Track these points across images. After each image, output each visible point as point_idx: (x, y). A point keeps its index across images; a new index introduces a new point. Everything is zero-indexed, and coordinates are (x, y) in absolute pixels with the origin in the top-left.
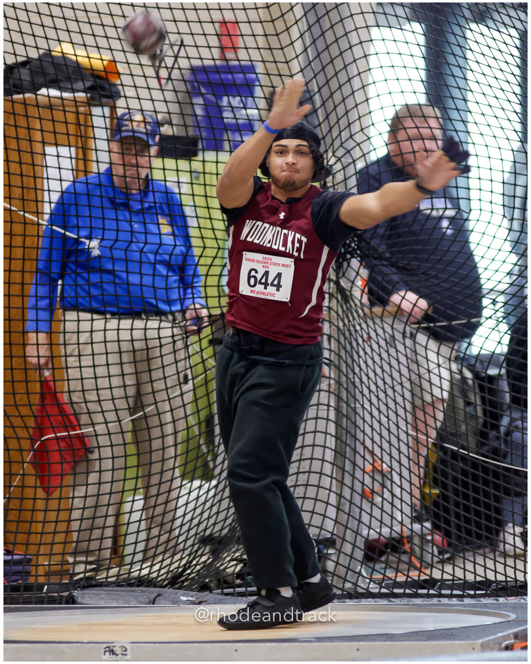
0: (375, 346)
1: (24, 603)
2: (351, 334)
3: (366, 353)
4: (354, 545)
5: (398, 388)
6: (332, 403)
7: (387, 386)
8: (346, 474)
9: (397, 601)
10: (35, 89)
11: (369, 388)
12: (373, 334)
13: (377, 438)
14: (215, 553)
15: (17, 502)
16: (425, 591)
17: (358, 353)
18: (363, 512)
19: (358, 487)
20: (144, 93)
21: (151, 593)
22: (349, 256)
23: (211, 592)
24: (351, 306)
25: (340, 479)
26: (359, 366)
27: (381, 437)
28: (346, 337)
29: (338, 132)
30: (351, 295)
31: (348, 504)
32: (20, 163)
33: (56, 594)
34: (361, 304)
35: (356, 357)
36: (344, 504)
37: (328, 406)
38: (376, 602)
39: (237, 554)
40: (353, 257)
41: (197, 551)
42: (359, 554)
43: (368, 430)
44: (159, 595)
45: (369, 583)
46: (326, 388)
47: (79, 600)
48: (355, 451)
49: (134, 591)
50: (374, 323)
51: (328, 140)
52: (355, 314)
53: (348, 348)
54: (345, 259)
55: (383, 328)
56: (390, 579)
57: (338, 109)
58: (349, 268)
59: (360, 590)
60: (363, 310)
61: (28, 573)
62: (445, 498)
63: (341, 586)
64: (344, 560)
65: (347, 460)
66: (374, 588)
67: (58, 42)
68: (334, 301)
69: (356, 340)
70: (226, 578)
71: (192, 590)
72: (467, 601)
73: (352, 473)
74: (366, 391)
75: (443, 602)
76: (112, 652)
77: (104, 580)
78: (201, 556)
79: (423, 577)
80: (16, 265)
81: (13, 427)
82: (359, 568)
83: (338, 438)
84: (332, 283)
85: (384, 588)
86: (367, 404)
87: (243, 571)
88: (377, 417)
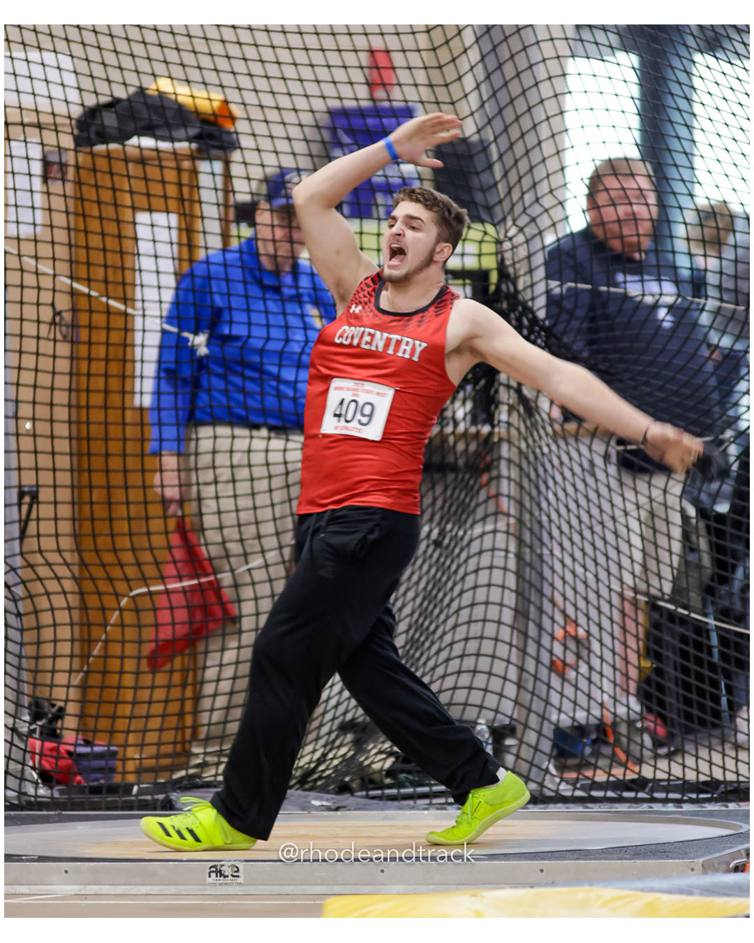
0: (568, 474)
1: (108, 809)
2: (536, 458)
3: (556, 483)
4: (540, 734)
5: (598, 528)
6: (512, 548)
7: (583, 526)
8: (530, 640)
9: (595, 807)
10: (123, 137)
11: (559, 528)
12: (565, 458)
13: (570, 594)
14: (359, 745)
15: (99, 677)
16: (631, 795)
17: (545, 483)
18: (551, 690)
19: (545, 657)
20: (265, 144)
23: (352, 795)
24: (536, 421)
26: (547, 500)
27: (576, 592)
28: (530, 462)
29: (520, 195)
30: (537, 407)
31: (532, 679)
32: (103, 234)
33: (149, 798)
34: (550, 418)
35: (542, 488)
36: (527, 680)
37: (507, 551)
38: (568, 808)
39: (386, 746)
41: (334, 741)
42: (546, 746)
43: (558, 583)
45: (559, 784)
46: (504, 528)
48: (541, 610)
50: (567, 444)
51: (506, 205)
52: (542, 432)
53: (533, 475)
55: (578, 450)
56: (587, 778)
57: (519, 164)
59: (546, 792)
60: (552, 426)
61: (113, 770)
62: (659, 672)
64: (526, 753)
65: (530, 622)
66: (565, 789)
67: (152, 77)
68: (515, 415)
69: (543, 465)
70: (372, 777)
71: (328, 792)
72: (687, 807)
73: (537, 639)
74: (556, 533)
75: (656, 809)
76: (220, 873)
77: (212, 779)
78: (339, 747)
79: (630, 776)
80: (98, 367)
81: (93, 579)
82: (546, 763)
83: (519, 593)
84: (512, 392)
85: (580, 790)
86: (557, 550)
87: (395, 768)
88: (571, 566)
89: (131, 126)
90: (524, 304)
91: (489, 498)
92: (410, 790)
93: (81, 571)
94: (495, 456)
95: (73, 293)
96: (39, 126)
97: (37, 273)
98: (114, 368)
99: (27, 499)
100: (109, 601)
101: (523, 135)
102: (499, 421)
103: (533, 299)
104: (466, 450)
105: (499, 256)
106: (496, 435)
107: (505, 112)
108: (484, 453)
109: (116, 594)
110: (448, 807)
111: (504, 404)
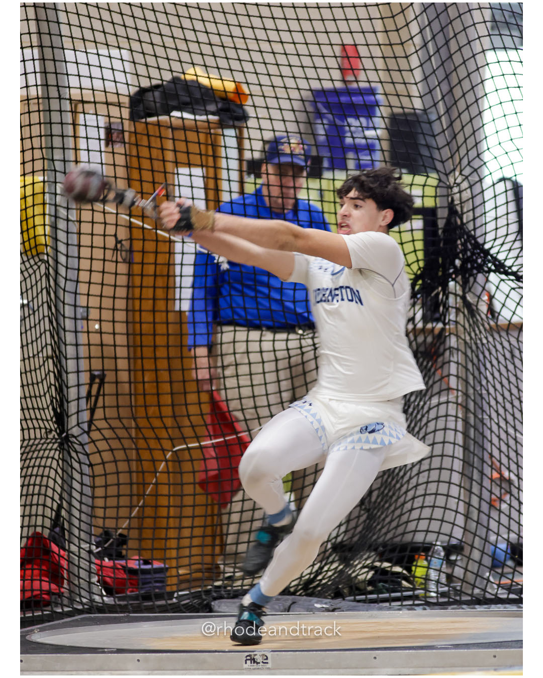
0: (502, 359)
2: (477, 347)
3: (492, 366)
4: (483, 552)
6: (460, 415)
7: (513, 397)
8: (474, 483)
11: (496, 399)
12: (499, 347)
13: (504, 448)
14: (346, 561)
15: (152, 510)
17: (485, 365)
18: (491, 520)
19: (486, 495)
20: (276, 114)
21: (286, 600)
22: (475, 272)
23: (344, 599)
24: (477, 320)
25: (468, 487)
26: (486, 378)
27: (508, 446)
28: (473, 350)
29: (466, 152)
30: (477, 309)
31: (476, 512)
32: (154, 183)
34: (487, 317)
35: (482, 369)
36: (472, 513)
37: (456, 417)
38: (505, 608)
39: (368, 562)
40: (479, 272)
41: (328, 558)
42: (488, 561)
43: (495, 440)
44: (294, 603)
45: (498, 589)
46: (454, 400)
47: (216, 608)
48: (483, 461)
50: (500, 336)
51: (456, 159)
52: (481, 328)
53: (475, 360)
54: (471, 275)
55: (509, 341)
57: (465, 129)
58: (475, 284)
59: (488, 596)
60: (489, 324)
63: (470, 592)
64: (473, 567)
65: (475, 470)
66: (502, 594)
67: (191, 65)
68: (461, 315)
69: (483, 353)
70: (358, 585)
71: (326, 597)
73: (479, 481)
74: (493, 403)
78: (332, 562)
80: (148, 281)
81: (145, 439)
82: (488, 574)
83: (465, 448)
84: (458, 298)
85: (513, 593)
86: (494, 415)
87: (375, 578)
88: (504, 427)
89: (173, 103)
90: (468, 234)
91: (442, 378)
92: (386, 595)
93: (137, 434)
95: (131, 226)
96: (107, 103)
97: (104, 213)
98: (160, 282)
99: (97, 380)
100: (158, 455)
101: (468, 107)
102: (449, 320)
103: (475, 229)
104: (425, 341)
105: (450, 199)
106: (447, 330)
107: (454, 90)
108: (438, 344)
109: (163, 450)
110: (416, 608)
111: (452, 307)
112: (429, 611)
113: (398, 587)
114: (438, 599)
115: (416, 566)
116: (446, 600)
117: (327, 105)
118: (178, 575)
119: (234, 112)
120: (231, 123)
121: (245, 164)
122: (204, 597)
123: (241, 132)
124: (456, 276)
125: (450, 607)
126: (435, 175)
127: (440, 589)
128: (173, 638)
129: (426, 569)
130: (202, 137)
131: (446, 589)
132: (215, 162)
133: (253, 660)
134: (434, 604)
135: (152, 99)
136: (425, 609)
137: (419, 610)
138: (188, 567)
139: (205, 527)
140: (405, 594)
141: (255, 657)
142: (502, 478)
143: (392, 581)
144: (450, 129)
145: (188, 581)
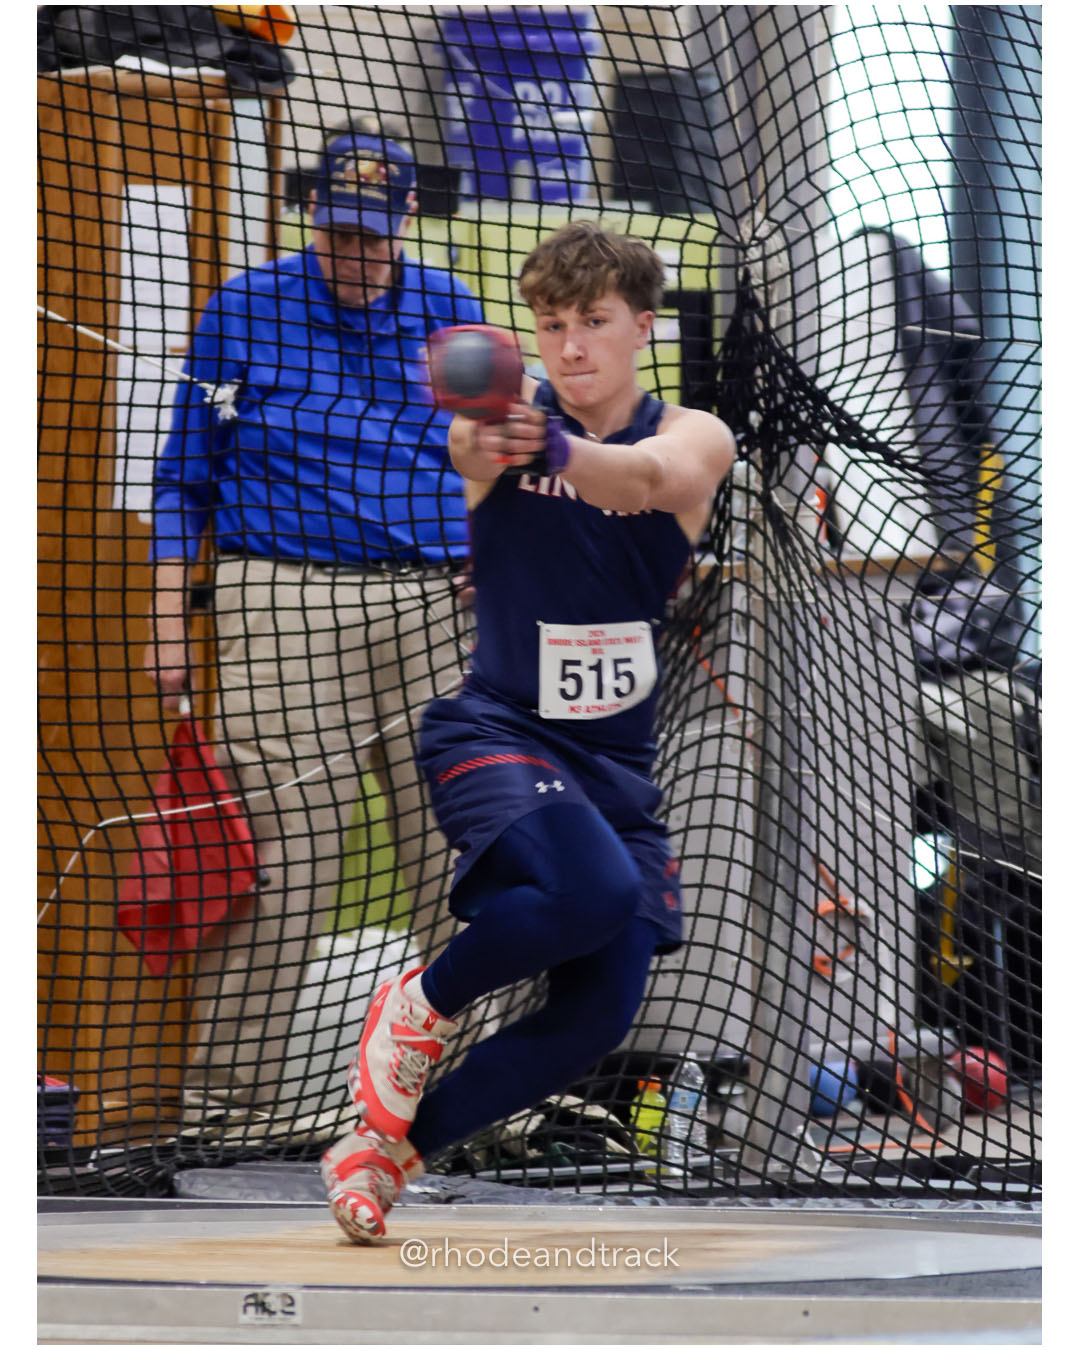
0: (847, 641)
2: (793, 613)
3: (826, 654)
4: (791, 1078)
5: (896, 733)
6: (750, 766)
7: (871, 729)
8: (776, 920)
9: (884, 1204)
10: (109, 58)
11: (830, 732)
12: (842, 613)
13: (846, 843)
16: (944, 1184)
17: (808, 655)
18: (812, 1005)
19: (802, 948)
22: (793, 440)
23: (474, 1176)
24: (795, 550)
25: (762, 929)
26: (811, 683)
27: (856, 840)
28: (782, 617)
29: (780, 168)
30: (796, 525)
31: (779, 986)
32: (73, 217)
34: (817, 545)
35: (803, 662)
36: (770, 988)
37: (741, 769)
38: (837, 1205)
40: (802, 441)
42: (801, 1098)
43: (827, 825)
45: (822, 1164)
46: (737, 731)
47: (184, 1188)
48: (797, 870)
49: (302, 1171)
50: (845, 589)
51: (758, 183)
52: (803, 568)
53: (787, 642)
54: (784, 447)
55: (864, 601)
56: (869, 1153)
57: (780, 115)
58: (793, 467)
59: (801, 1178)
60: (820, 560)
63: (759, 1168)
64: (767, 1111)
65: (779, 890)
66: (833, 1174)
68: (759, 538)
69: (805, 626)
70: (505, 1146)
71: (432, 1171)
73: (788, 917)
74: (824, 739)
75: (986, 1210)
79: (943, 1151)
82: (801, 1128)
83: (759, 840)
84: (753, 499)
85: (856, 1174)
86: (826, 767)
87: (545, 1131)
88: (848, 795)
89: (121, 37)
90: (780, 353)
91: (712, 679)
92: (571, 1170)
94: (724, 608)
98: (81, 443)
100: (64, 837)
101: (787, 66)
102: (732, 548)
103: (795, 344)
105: (741, 273)
106: (726, 572)
107: (759, 26)
108: (704, 604)
109: (75, 825)
110: (635, 1200)
111: (739, 520)
112: (664, 1207)
113: (593, 1152)
114: (685, 1183)
115: (640, 1105)
116: (704, 1184)
117: (471, 51)
118: (101, 1111)
119: (260, 60)
120: (252, 86)
121: (281, 180)
122: (157, 1161)
123: (275, 109)
124: (750, 450)
125: (712, 1201)
126: (710, 219)
127: (692, 1160)
128: (84, 1252)
129: (661, 1114)
130: (186, 118)
131: (706, 1159)
132: (213, 174)
133: (262, 1306)
134: (678, 1193)
135: (74, 27)
136: (655, 1203)
137: (642, 1205)
138: (123, 1094)
139: (165, 1002)
140: (612, 1167)
141: (268, 1300)
142: (840, 910)
143: (584, 1139)
144: (747, 112)
145: (122, 1125)
